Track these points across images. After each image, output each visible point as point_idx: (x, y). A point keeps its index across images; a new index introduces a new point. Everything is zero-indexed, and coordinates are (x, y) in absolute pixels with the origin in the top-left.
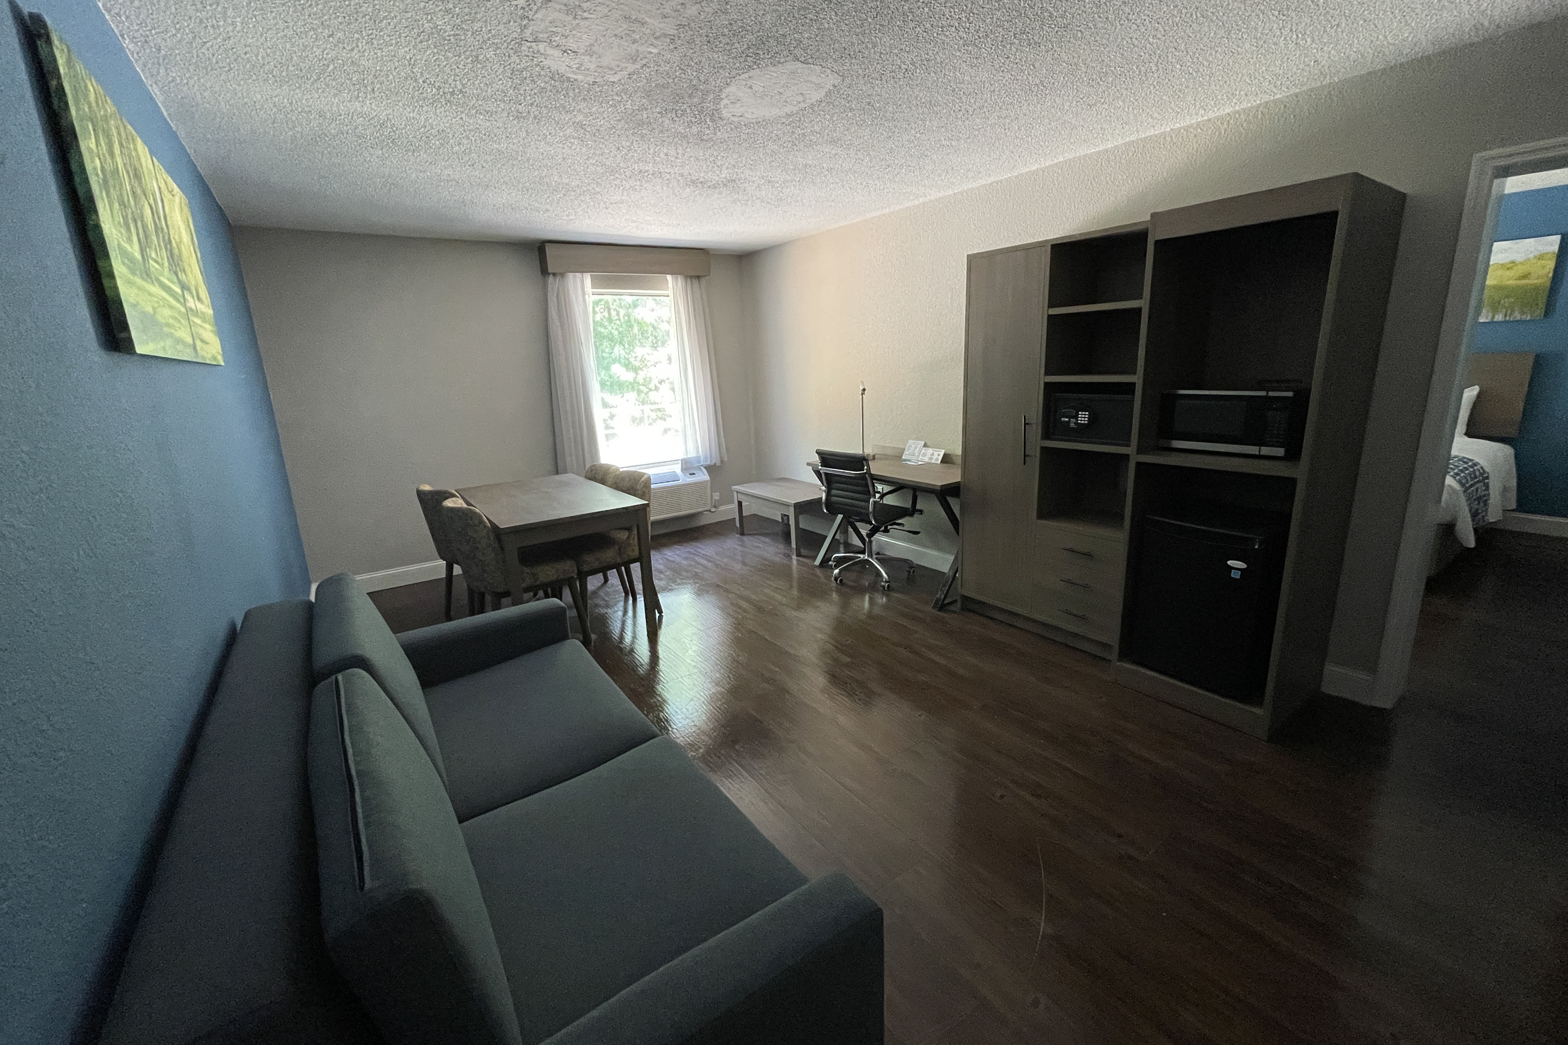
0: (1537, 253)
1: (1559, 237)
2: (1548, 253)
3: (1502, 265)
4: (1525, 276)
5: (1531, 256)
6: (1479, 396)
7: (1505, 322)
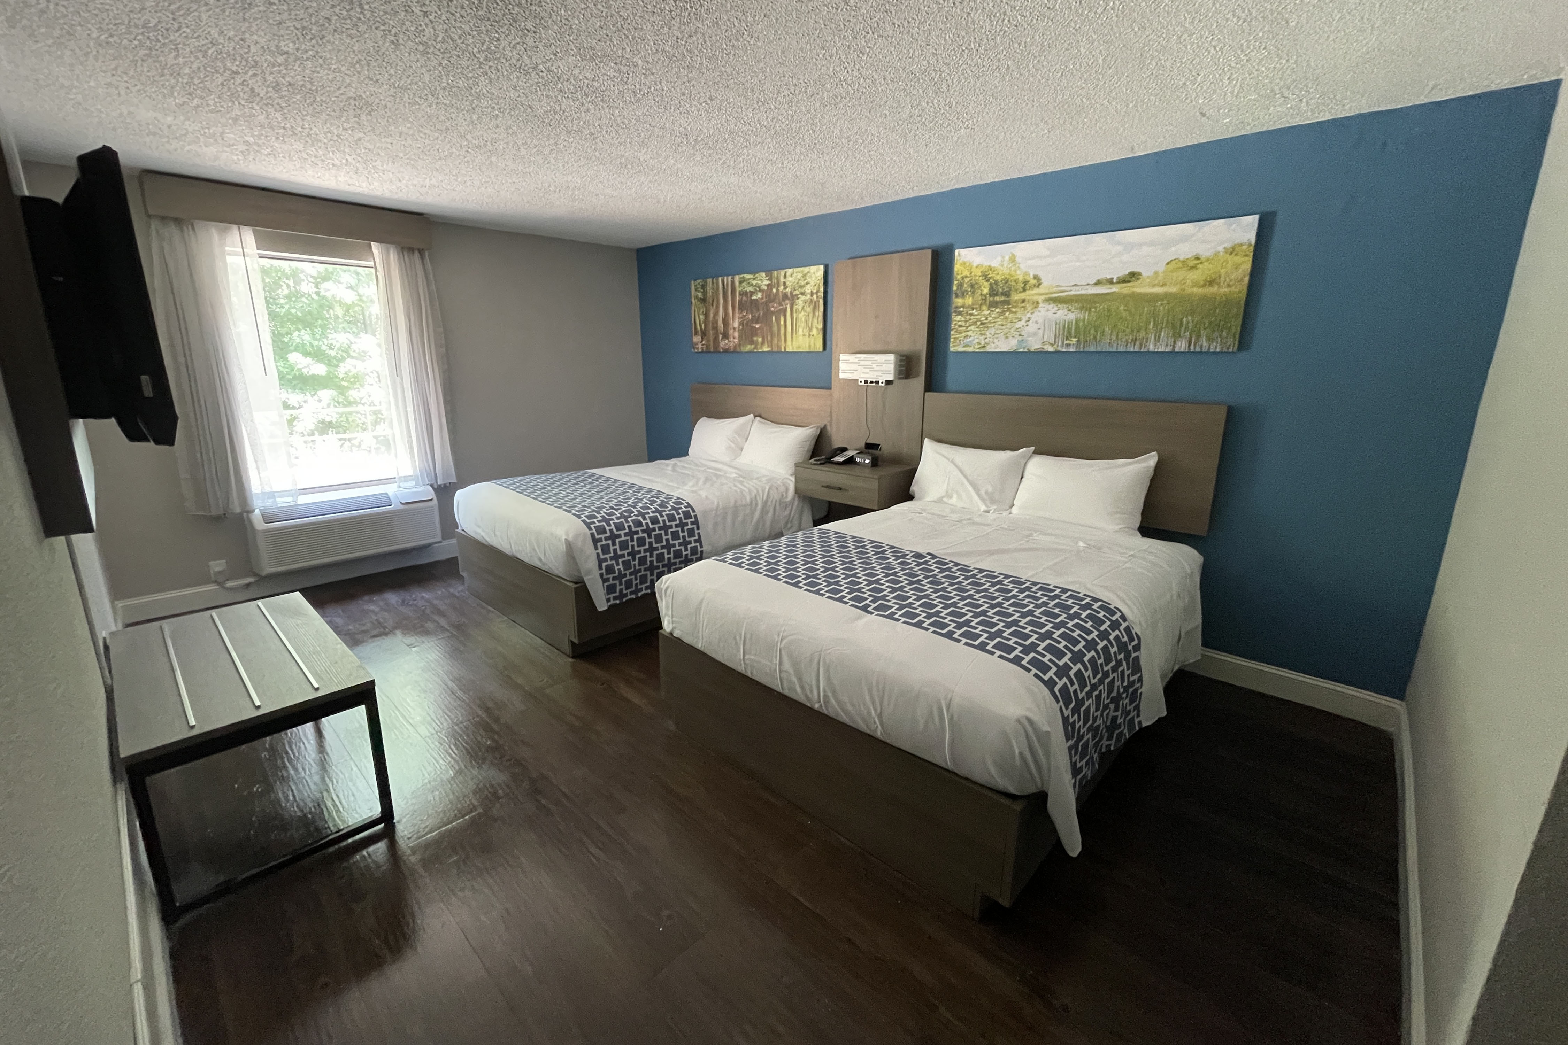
0: (1228, 245)
1: (1257, 217)
2: (1241, 245)
3: (1184, 262)
4: (1211, 282)
5: (1220, 249)
6: (1158, 467)
7: (1189, 353)
